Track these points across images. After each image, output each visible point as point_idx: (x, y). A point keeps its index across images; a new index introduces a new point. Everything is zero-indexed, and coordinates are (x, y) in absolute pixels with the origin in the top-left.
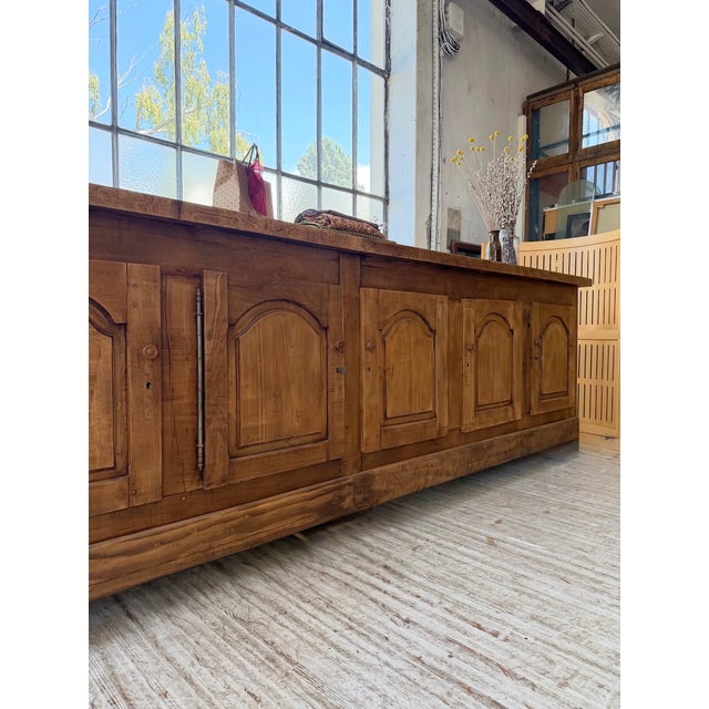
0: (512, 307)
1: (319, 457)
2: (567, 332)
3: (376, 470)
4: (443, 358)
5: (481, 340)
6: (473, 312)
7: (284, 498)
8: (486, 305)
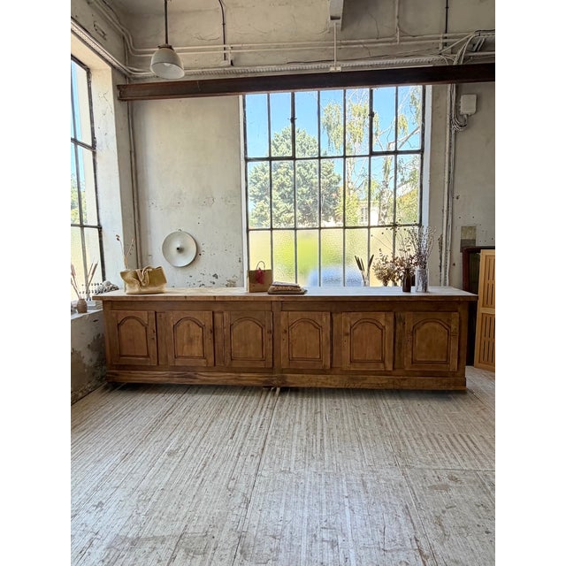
0: (384, 316)
1: (261, 365)
2: (450, 327)
3: (289, 375)
4: (327, 338)
5: (356, 332)
6: (348, 319)
7: (249, 375)
8: (360, 315)
